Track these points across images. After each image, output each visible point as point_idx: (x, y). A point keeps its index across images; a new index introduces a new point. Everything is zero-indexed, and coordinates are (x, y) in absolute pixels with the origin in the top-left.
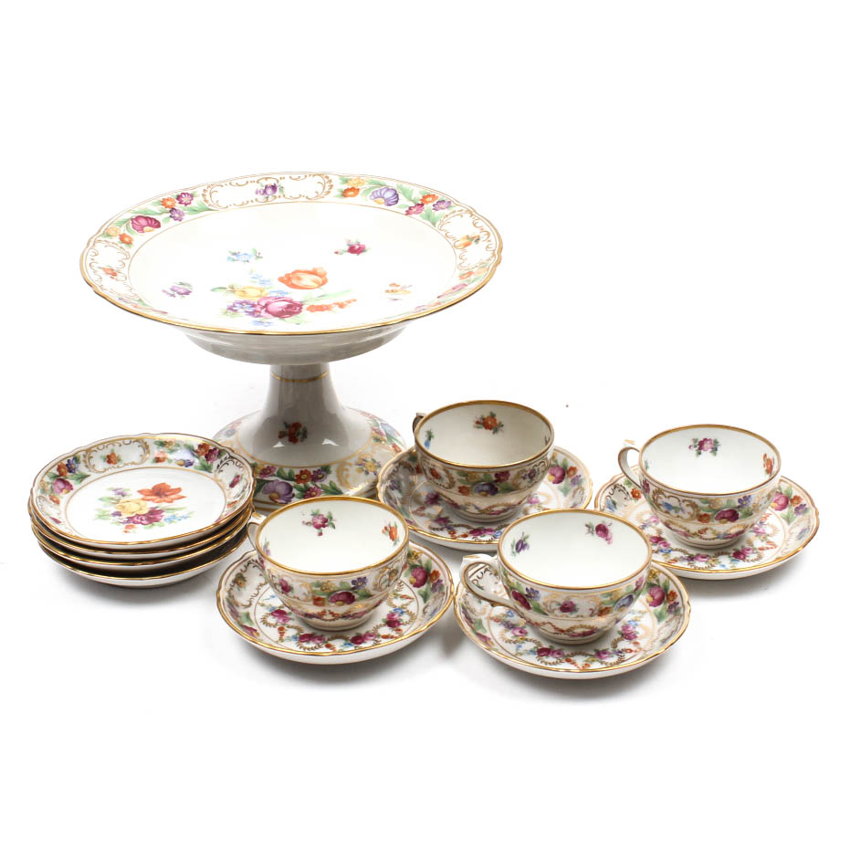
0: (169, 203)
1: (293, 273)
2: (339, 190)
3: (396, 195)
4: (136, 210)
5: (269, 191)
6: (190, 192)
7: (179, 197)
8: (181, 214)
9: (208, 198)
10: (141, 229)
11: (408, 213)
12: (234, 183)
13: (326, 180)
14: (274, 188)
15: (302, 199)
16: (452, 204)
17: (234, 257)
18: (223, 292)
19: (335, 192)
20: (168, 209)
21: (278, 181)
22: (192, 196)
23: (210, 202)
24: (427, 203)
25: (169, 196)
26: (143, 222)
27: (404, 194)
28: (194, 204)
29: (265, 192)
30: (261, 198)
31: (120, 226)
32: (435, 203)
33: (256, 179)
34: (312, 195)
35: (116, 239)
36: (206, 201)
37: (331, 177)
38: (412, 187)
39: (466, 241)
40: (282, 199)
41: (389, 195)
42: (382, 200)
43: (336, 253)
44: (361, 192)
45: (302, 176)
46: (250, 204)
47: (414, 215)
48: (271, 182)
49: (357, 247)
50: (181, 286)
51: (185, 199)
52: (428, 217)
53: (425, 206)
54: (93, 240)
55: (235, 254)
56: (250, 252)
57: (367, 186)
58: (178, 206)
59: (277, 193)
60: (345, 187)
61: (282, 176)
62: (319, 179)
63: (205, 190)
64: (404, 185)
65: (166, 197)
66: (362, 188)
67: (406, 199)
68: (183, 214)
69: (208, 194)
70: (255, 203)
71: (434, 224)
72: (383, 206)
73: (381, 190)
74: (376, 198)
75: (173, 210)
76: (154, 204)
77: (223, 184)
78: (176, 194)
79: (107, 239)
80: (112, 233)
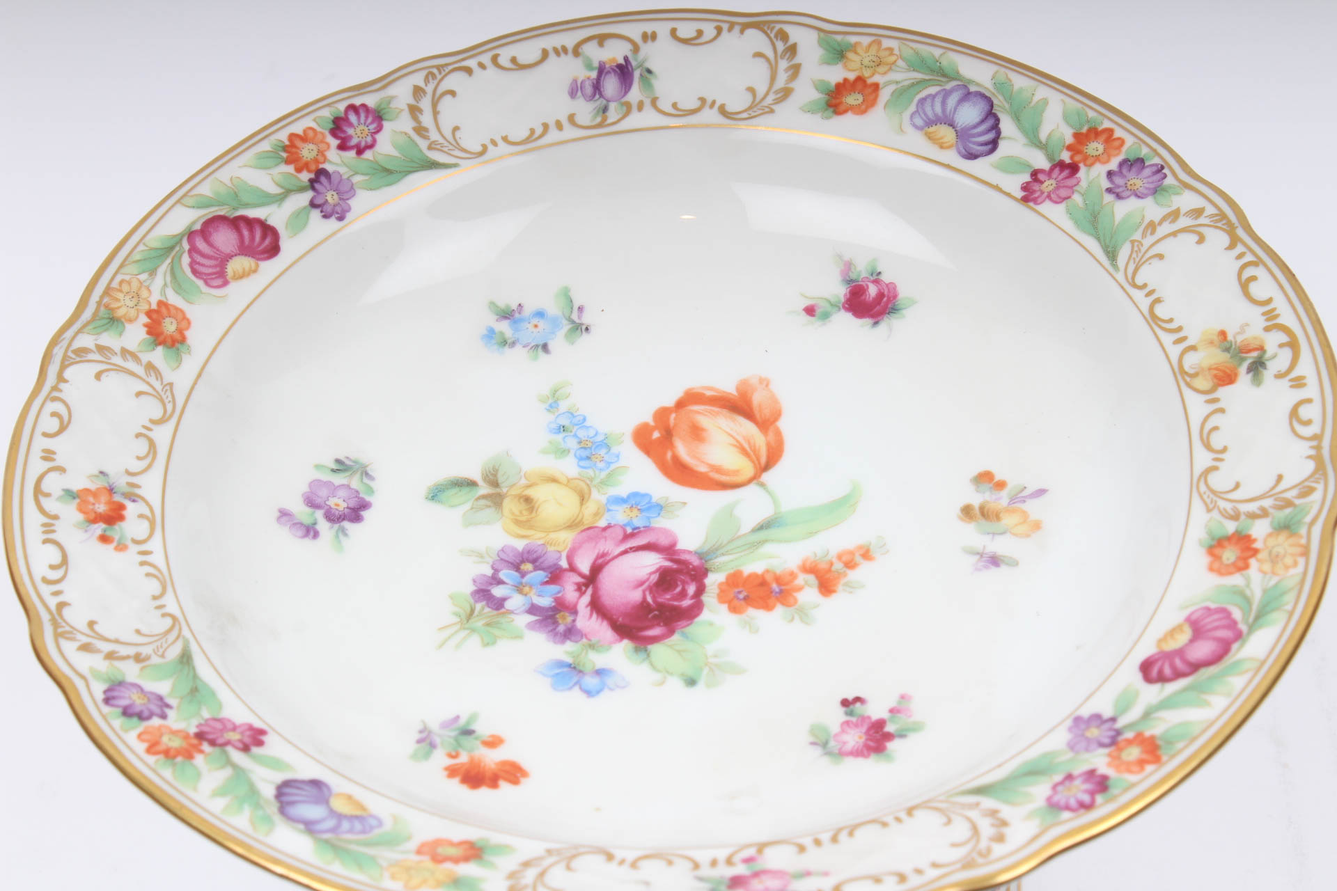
0: (307, 152)
1: (680, 404)
2: (819, 85)
3: (991, 117)
4: (206, 189)
5: (611, 85)
6: (371, 100)
7: (338, 126)
8: (346, 191)
9: (426, 119)
10: (217, 275)
11: (1029, 195)
12: (505, 56)
13: (780, 46)
14: (624, 72)
15: (709, 115)
16: (1170, 180)
17: (504, 327)
18: (465, 501)
19: (806, 92)
20: (305, 176)
21: (636, 49)
22: (377, 117)
23: (434, 135)
24: (1092, 161)
25: (308, 122)
26: (225, 239)
27: (1017, 118)
28: (386, 145)
29: (597, 87)
30: (585, 110)
31: (153, 273)
32: (1113, 165)
33: (569, 40)
34: (737, 103)
35: (135, 334)
36: (421, 130)
37: (795, 34)
38: (1042, 92)
39: (1217, 357)
40: (648, 117)
41: (969, 114)
42: (948, 134)
43: (810, 311)
44: (885, 95)
45: (709, 30)
46: (553, 135)
47: (1047, 207)
48: (615, 52)
49: (873, 291)
50: (338, 480)
51: (358, 131)
52: (1093, 222)
53: (1082, 173)
54: (59, 352)
55: (507, 315)
56: (553, 308)
57: (902, 76)
58: (337, 161)
59: (635, 94)
60: (836, 74)
61: (649, 28)
62: (756, 40)
63: (418, 92)
64: (1020, 82)
65: (298, 128)
66: (890, 80)
67: (1022, 139)
68: (351, 191)
69: (425, 104)
70: (570, 132)
71: (1112, 255)
72: (952, 157)
73: (947, 94)
74: (930, 123)
75: (320, 176)
76: (263, 162)
77: (472, 63)
78: (327, 114)
79: (107, 339)
80: (124, 306)
